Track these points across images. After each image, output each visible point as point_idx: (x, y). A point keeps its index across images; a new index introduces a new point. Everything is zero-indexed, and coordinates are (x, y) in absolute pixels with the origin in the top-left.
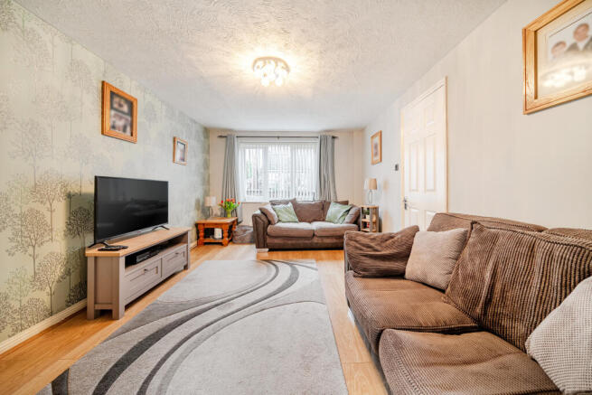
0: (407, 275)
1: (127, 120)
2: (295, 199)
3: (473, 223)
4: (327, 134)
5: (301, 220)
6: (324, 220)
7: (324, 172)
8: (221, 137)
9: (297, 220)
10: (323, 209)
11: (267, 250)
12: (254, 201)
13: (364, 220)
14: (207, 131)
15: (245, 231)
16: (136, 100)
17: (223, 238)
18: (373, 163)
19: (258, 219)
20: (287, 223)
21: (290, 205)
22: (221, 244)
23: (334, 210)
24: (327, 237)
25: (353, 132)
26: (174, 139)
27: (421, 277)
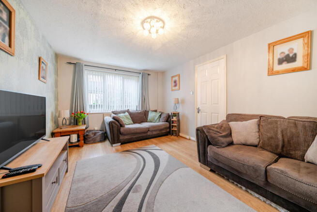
0: (235, 142)
1: (6, 29)
2: (128, 110)
3: (260, 117)
4: (146, 72)
5: (134, 122)
6: (147, 122)
7: (144, 94)
8: (70, 63)
9: (132, 123)
10: (145, 115)
11: (120, 144)
12: (97, 112)
13: (173, 120)
14: (57, 56)
15: (95, 134)
16: (15, 11)
17: (78, 141)
18: (172, 90)
19: (114, 124)
20: (129, 125)
21: (127, 114)
22: (78, 146)
23: (151, 115)
24: (155, 131)
25: (158, 73)
26: (40, 59)
27: (243, 142)
